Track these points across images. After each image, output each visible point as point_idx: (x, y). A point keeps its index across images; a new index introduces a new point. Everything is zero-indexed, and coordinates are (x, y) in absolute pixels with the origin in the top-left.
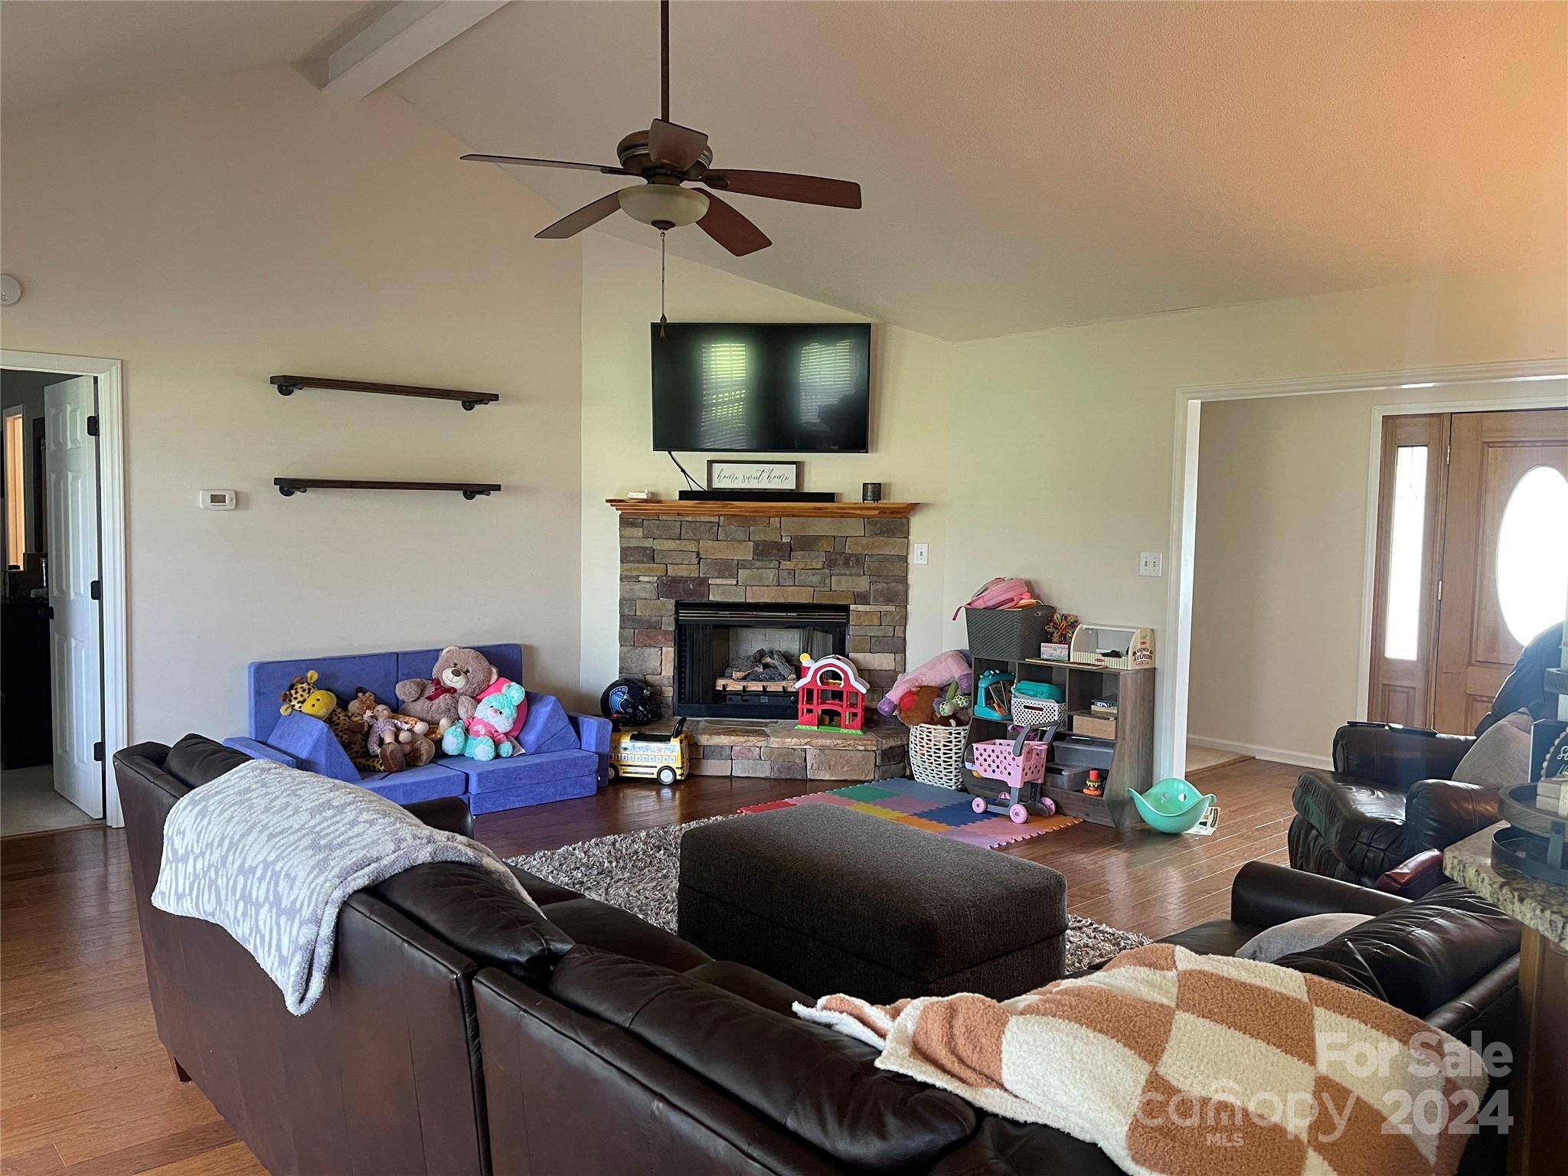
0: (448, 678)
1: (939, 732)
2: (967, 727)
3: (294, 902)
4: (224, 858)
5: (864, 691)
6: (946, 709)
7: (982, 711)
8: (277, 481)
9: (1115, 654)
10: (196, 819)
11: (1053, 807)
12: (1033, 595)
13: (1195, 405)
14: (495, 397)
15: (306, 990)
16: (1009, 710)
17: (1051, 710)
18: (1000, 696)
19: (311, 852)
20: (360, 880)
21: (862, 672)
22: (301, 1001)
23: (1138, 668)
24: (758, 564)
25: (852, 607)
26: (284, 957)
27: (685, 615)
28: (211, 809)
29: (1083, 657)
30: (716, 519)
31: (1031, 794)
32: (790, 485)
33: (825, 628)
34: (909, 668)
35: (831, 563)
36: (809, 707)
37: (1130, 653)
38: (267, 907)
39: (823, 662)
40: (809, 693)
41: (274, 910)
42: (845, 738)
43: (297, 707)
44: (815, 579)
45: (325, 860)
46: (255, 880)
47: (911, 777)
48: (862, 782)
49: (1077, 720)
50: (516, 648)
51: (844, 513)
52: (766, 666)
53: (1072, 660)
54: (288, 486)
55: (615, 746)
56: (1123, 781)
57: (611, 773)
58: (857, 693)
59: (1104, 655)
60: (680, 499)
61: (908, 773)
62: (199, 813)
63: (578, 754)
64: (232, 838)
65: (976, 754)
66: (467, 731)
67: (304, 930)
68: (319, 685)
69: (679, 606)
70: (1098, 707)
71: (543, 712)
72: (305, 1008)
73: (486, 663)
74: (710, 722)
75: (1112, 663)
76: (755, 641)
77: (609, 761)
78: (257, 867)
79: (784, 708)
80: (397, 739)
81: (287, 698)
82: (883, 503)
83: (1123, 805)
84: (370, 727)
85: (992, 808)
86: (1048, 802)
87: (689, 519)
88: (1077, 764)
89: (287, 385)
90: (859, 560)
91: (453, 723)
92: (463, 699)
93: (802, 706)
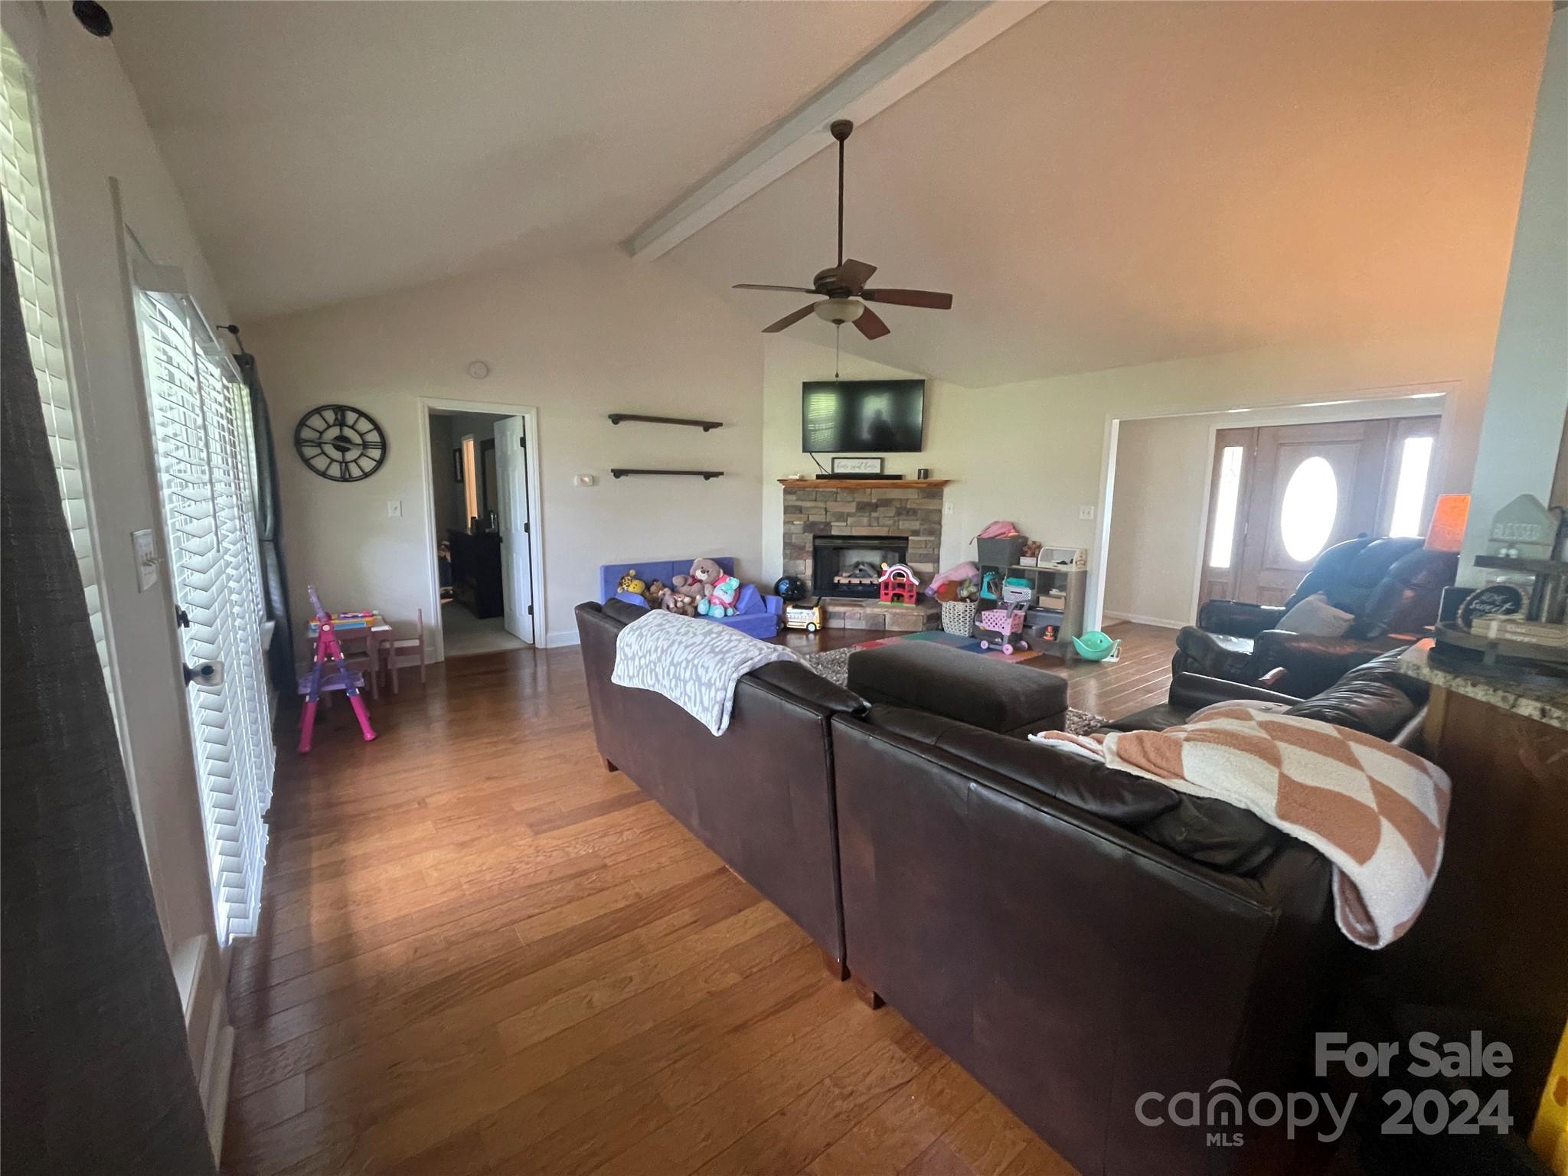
0: (699, 575)
1: (960, 606)
2: (976, 603)
3: (710, 680)
4: (659, 659)
5: (917, 583)
6: (965, 593)
7: (985, 594)
8: (612, 471)
9: (1063, 563)
10: (637, 639)
11: (1027, 646)
12: (1017, 531)
13: (1116, 422)
14: (721, 425)
15: (721, 724)
16: (1001, 593)
17: (1027, 593)
18: (996, 586)
19: (712, 655)
20: (745, 669)
21: (916, 574)
22: (719, 729)
23: (1079, 570)
24: (859, 514)
25: (910, 538)
26: (705, 708)
27: (818, 542)
28: (645, 633)
29: (1043, 565)
30: (835, 490)
31: (1015, 639)
32: (877, 470)
33: (894, 550)
34: (942, 570)
35: (899, 513)
36: (886, 592)
37: (1074, 562)
38: (692, 682)
39: (893, 568)
40: (886, 585)
41: (697, 684)
42: (907, 608)
43: (626, 588)
44: (891, 522)
45: (722, 659)
46: (682, 669)
47: (943, 630)
48: (916, 632)
49: (1042, 599)
50: (730, 560)
51: (908, 486)
52: (860, 570)
53: (1039, 566)
54: (618, 473)
55: (784, 611)
56: (1067, 632)
57: (782, 625)
58: (912, 585)
59: (1058, 563)
60: (817, 479)
61: (940, 627)
62: (638, 635)
63: (766, 615)
64: (662, 647)
65: (984, 617)
66: (710, 602)
67: (719, 693)
68: (636, 577)
69: (815, 537)
70: (1054, 592)
71: (748, 593)
72: (720, 733)
73: (717, 567)
74: (832, 600)
75: (1063, 568)
76: (853, 557)
77: (782, 619)
78: (682, 662)
79: (872, 592)
80: (676, 605)
81: (621, 584)
82: (929, 480)
83: (1067, 645)
84: (662, 599)
85: (992, 646)
86: (1024, 643)
87: (821, 490)
88: (1040, 623)
89: (616, 419)
90: (914, 512)
91: (703, 599)
92: (706, 586)
93: (882, 592)
